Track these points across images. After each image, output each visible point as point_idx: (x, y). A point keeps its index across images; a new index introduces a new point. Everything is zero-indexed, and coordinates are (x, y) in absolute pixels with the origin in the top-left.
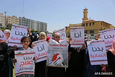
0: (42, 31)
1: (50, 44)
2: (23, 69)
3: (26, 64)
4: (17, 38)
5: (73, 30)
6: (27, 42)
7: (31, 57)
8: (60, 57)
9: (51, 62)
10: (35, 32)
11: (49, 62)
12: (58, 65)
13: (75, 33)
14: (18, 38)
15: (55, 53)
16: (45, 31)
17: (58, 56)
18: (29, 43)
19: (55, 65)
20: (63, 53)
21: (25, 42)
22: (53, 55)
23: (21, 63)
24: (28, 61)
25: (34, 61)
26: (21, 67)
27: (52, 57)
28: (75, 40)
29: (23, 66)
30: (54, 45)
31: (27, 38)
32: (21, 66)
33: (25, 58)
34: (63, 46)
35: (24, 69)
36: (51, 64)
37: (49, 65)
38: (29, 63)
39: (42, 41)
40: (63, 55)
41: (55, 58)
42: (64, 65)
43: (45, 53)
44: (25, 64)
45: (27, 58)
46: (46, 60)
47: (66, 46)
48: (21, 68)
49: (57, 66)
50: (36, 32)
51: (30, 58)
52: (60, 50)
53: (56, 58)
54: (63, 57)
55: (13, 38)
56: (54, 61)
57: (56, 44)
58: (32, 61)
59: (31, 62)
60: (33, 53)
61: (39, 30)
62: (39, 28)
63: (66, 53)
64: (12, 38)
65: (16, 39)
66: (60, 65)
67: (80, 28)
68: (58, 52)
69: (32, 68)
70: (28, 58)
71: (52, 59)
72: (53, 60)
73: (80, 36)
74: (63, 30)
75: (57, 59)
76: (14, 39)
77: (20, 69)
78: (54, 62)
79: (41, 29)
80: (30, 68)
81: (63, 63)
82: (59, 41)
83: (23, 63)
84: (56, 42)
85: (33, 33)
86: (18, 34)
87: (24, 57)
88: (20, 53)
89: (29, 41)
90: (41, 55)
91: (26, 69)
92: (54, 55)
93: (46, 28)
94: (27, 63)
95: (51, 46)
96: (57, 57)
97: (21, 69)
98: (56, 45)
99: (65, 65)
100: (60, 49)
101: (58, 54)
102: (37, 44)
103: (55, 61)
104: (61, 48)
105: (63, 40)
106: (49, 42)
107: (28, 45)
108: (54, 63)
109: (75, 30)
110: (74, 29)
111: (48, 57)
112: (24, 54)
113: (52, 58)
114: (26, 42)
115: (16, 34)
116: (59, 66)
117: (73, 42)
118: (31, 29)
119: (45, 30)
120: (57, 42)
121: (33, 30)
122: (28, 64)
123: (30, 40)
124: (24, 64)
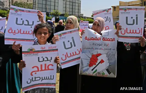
0: (72, 15)
1: (86, 37)
2: (36, 79)
3: (42, 70)
4: (19, 30)
5: (123, 11)
6: (45, 34)
7: (51, 58)
8: (102, 60)
9: (88, 67)
10: (60, 16)
11: (84, 69)
12: (99, 73)
13: (127, 18)
14: (21, 30)
15: (95, 54)
16: (77, 14)
17: (100, 59)
18: (47, 36)
19: (93, 73)
20: (109, 54)
21: (41, 34)
22: (91, 57)
23: (33, 68)
24: (45, 65)
25: (56, 64)
26: (32, 75)
27: (89, 59)
28: (127, 29)
29: (36, 73)
30: (93, 39)
31: (44, 27)
32: (33, 73)
33: (41, 59)
34: (107, 40)
35: (39, 79)
36: (87, 71)
37: (84, 74)
38: (47, 68)
39: (71, 32)
40: (108, 55)
41: (93, 60)
42: (109, 73)
43: (78, 53)
44: (40, 69)
45: (44, 59)
46: (79, 64)
47: (113, 40)
48: (32, 78)
49: (98, 75)
50: (63, 15)
51: (49, 59)
52: (103, 47)
53: (97, 62)
54: (108, 59)
55: (12, 30)
56: (92, 65)
57: (96, 37)
58: (52, 65)
59: (50, 67)
60: (53, 50)
61: (67, 12)
62: (68, 9)
63: (114, 53)
64: (10, 31)
65: (18, 33)
66: (103, 74)
67: (136, 9)
68: (99, 52)
69: (52, 78)
70: (46, 59)
71: (89, 63)
72: (90, 65)
73: (135, 22)
74: (107, 11)
75: (97, 64)
76: (13, 32)
77: (32, 80)
78: (92, 68)
79: (71, 10)
80: (50, 78)
81: (107, 70)
82: (102, 32)
83: (36, 69)
84: (95, 33)
85: (57, 17)
86: (22, 23)
87: (39, 58)
88: (31, 50)
89: (48, 33)
90: (69, 55)
91: (42, 79)
92: (93, 56)
93: (79, 10)
94: (43, 68)
95: (88, 40)
96: (97, 59)
97: (34, 80)
98: (96, 39)
99: (111, 73)
100: (103, 45)
101: (100, 55)
102: (63, 36)
103: (94, 66)
104: (105, 45)
105: (109, 30)
106: (84, 33)
107: (46, 39)
108: (92, 70)
109: (127, 11)
110: (125, 10)
111: (83, 60)
112: (38, 52)
113: (89, 61)
114: (43, 35)
115: (18, 23)
116: (101, 75)
117: (123, 32)
118: (54, 10)
119: (78, 12)
120: (97, 34)
121: (57, 13)
122: (45, 70)
123: (49, 29)
124: (38, 71)
